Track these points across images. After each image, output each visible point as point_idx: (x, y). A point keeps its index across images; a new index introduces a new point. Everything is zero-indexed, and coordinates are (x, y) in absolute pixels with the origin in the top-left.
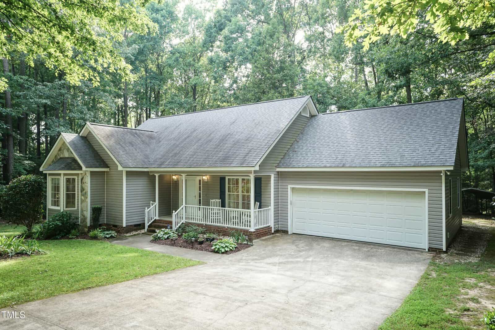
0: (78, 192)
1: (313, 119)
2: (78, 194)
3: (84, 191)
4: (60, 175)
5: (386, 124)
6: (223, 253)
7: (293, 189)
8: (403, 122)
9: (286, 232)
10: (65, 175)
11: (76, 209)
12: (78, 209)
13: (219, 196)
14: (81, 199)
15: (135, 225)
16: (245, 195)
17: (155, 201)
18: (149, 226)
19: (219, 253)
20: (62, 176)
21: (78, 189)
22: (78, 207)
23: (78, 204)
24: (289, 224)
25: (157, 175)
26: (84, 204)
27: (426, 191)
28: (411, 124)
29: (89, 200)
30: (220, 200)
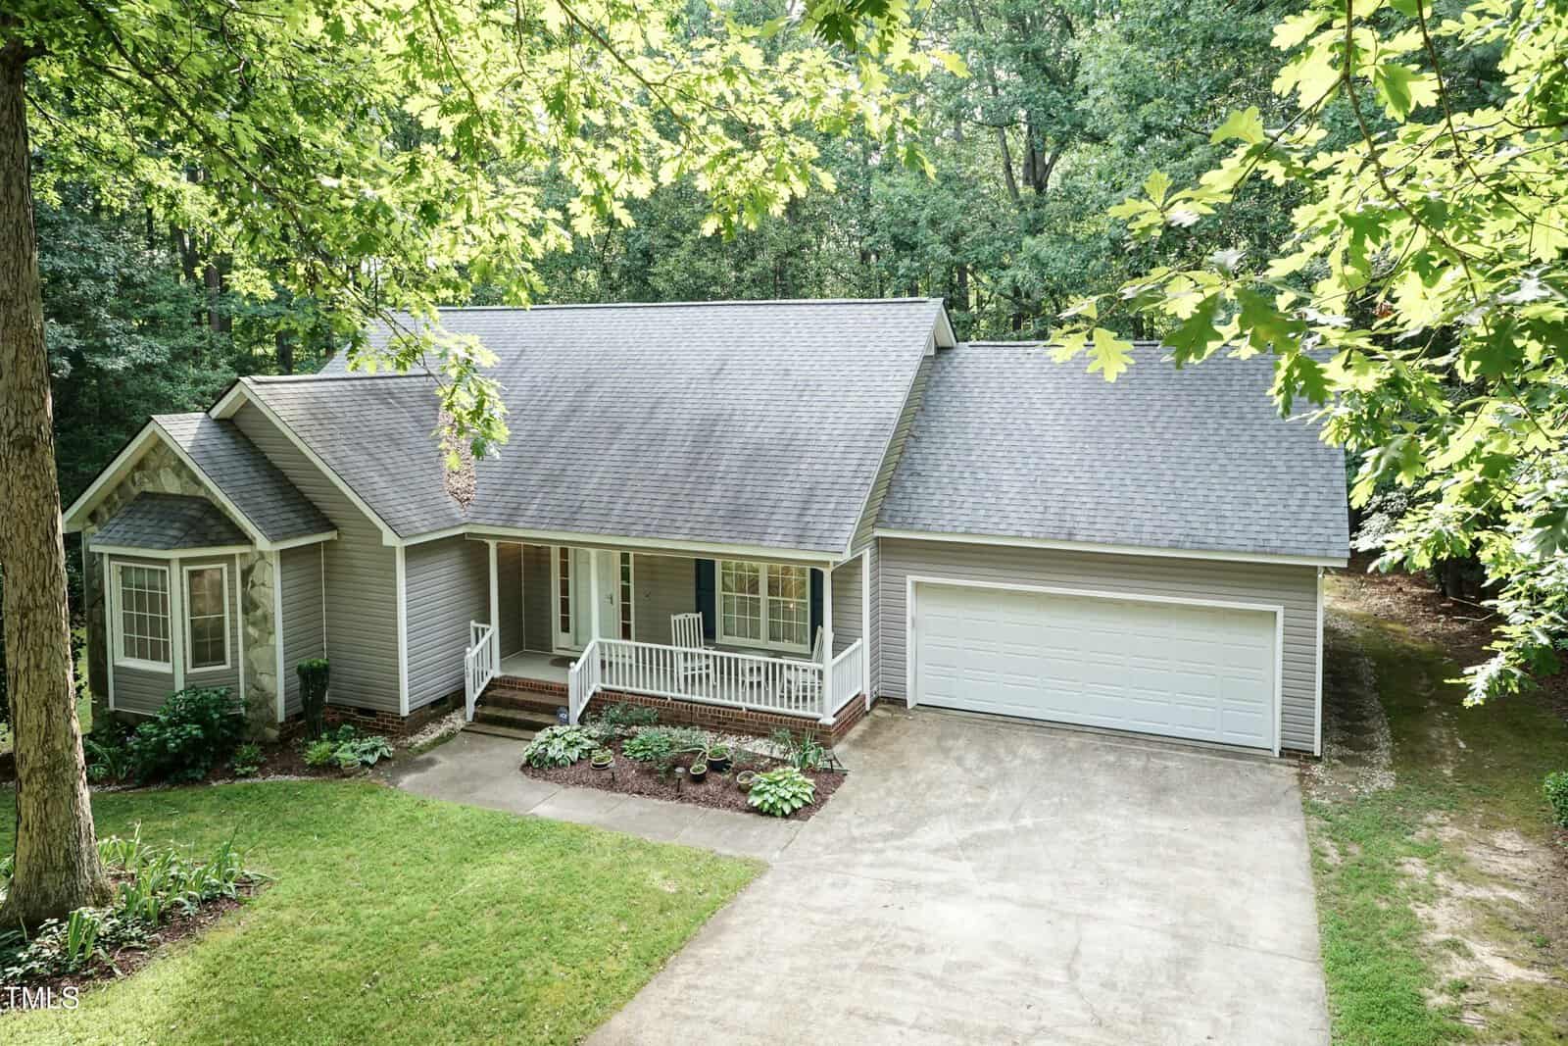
0: (233, 612)
1: (944, 357)
2: (234, 620)
3: (259, 612)
4: (167, 562)
5: (1158, 405)
6: (785, 816)
7: (917, 585)
8: (1201, 401)
9: (901, 703)
10: (183, 561)
11: (228, 666)
12: (235, 667)
13: (693, 602)
14: (246, 635)
15: (434, 704)
16: (778, 602)
17: (487, 621)
18: (479, 702)
19: (773, 815)
20: (175, 567)
21: (233, 605)
22: (235, 660)
23: (235, 652)
24: (909, 681)
25: (493, 545)
26: (257, 652)
27: (1280, 610)
28: (1224, 414)
29: (278, 640)
30: (700, 615)
